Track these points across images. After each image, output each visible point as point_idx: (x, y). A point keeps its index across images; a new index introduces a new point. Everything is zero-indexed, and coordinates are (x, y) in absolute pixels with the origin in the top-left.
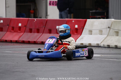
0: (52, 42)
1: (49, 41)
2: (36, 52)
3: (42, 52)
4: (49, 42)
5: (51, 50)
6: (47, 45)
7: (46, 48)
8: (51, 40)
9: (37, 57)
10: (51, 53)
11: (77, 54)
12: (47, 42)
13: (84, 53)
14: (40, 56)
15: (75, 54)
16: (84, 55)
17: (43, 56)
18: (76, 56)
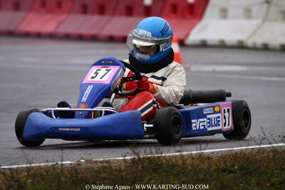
0: (105, 79)
1: (96, 73)
2: (48, 114)
3: (71, 115)
4: (97, 79)
5: (104, 109)
7: (84, 99)
8: (103, 70)
9: (54, 133)
10: (103, 119)
11: (197, 124)
12: (90, 79)
13: (220, 119)
14: (64, 129)
15: (191, 123)
16: (219, 125)
17: (75, 130)
18: (194, 129)
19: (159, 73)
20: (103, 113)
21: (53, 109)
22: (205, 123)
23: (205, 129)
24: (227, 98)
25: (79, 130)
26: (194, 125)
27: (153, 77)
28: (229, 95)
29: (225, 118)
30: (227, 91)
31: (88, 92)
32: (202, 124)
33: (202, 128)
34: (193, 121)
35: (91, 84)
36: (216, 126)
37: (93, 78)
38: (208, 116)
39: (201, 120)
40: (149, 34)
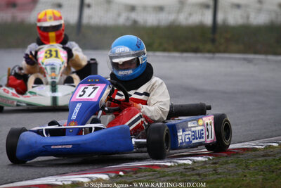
0: (93, 96)
1: (84, 92)
2: (39, 132)
3: (62, 132)
4: (85, 97)
5: (93, 126)
6: (79, 106)
7: (74, 117)
8: (90, 89)
9: (46, 151)
10: (94, 134)
12: (78, 97)
13: (204, 132)
14: (56, 147)
15: (177, 136)
16: (203, 138)
17: (67, 147)
18: (180, 141)
19: (142, 89)
20: (93, 129)
21: (44, 128)
22: (190, 136)
23: (190, 142)
24: (208, 111)
25: (71, 146)
26: (180, 138)
27: (136, 93)
28: (209, 108)
29: (208, 130)
30: (207, 104)
31: (77, 110)
32: (187, 137)
33: (187, 140)
35: (79, 102)
36: (200, 138)
37: (80, 96)
38: (193, 129)
39: (187, 133)
40: (127, 49)
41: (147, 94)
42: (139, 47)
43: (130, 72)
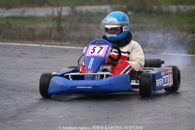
0: (101, 53)
4: (95, 53)
5: (105, 73)
6: (92, 60)
7: (90, 67)
8: (98, 48)
12: (90, 53)
13: (168, 79)
15: (156, 82)
17: (88, 87)
18: (157, 85)
19: (125, 49)
20: (105, 76)
21: (70, 74)
22: (162, 82)
25: (91, 87)
26: (157, 83)
28: (163, 62)
29: (170, 78)
30: (162, 60)
31: (91, 62)
32: (160, 82)
33: (161, 85)
34: (157, 80)
35: (93, 57)
36: (166, 83)
37: (92, 53)
39: (160, 80)
40: (115, 20)
41: (129, 53)
42: (124, 20)
43: (115, 36)
